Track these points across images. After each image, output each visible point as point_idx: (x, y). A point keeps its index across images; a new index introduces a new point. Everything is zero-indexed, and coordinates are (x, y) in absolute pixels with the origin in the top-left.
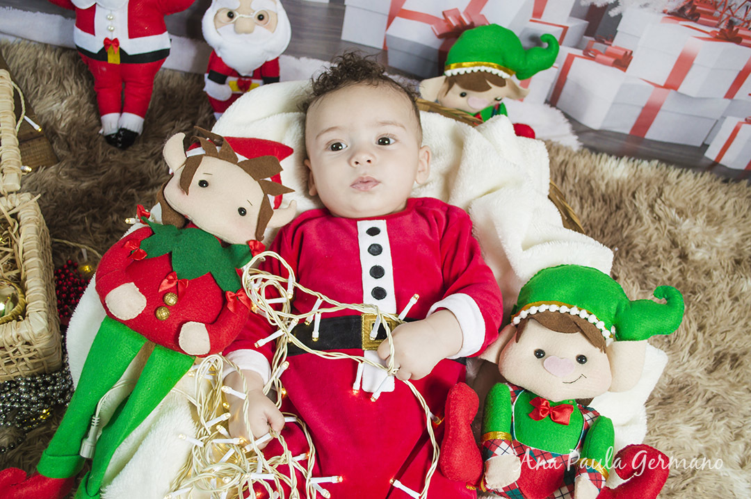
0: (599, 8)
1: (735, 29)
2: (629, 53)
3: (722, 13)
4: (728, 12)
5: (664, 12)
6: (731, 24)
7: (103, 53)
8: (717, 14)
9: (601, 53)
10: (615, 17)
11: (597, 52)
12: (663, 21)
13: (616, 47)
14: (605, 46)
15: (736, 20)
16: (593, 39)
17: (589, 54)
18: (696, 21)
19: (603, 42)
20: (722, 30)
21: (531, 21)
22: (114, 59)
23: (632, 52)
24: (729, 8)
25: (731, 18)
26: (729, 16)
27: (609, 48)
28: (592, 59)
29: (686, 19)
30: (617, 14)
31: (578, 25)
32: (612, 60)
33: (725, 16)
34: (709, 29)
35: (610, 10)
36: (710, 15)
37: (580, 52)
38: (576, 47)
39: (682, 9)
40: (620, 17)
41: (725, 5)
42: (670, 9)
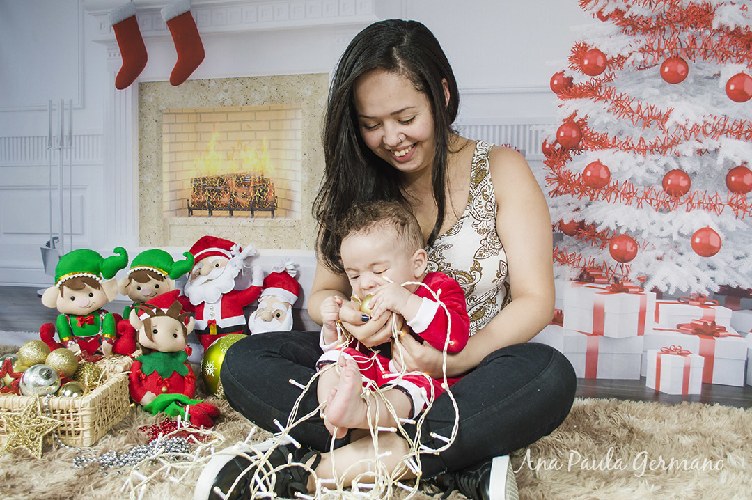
1: (620, 283)
3: (607, 273)
4: (610, 272)
5: (571, 279)
6: (616, 279)
7: (208, 329)
8: (604, 275)
12: (572, 287)
15: (618, 276)
18: (593, 282)
20: (612, 285)
22: (213, 332)
23: (561, 311)
24: (610, 269)
25: (614, 276)
26: (612, 275)
29: (586, 282)
33: (610, 276)
34: (604, 286)
36: (600, 276)
39: (581, 276)
41: (606, 267)
42: (574, 278)
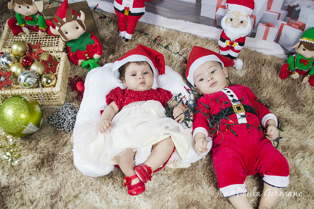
0: (291, 7)
2: (304, 24)
7: (124, 11)
9: (294, 24)
10: (298, 10)
11: (292, 23)
13: (299, 22)
14: (295, 21)
16: (290, 18)
17: (289, 24)
19: (294, 20)
21: (266, 11)
22: (126, 13)
23: (305, 24)
27: (296, 22)
28: (291, 25)
30: (298, 9)
31: (284, 13)
32: (298, 27)
35: (296, 8)
37: (286, 23)
38: (284, 21)
40: (299, 11)
